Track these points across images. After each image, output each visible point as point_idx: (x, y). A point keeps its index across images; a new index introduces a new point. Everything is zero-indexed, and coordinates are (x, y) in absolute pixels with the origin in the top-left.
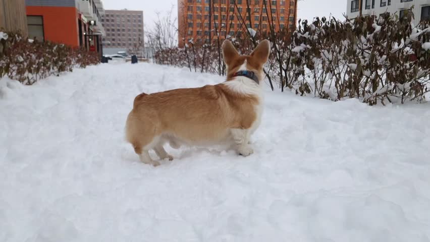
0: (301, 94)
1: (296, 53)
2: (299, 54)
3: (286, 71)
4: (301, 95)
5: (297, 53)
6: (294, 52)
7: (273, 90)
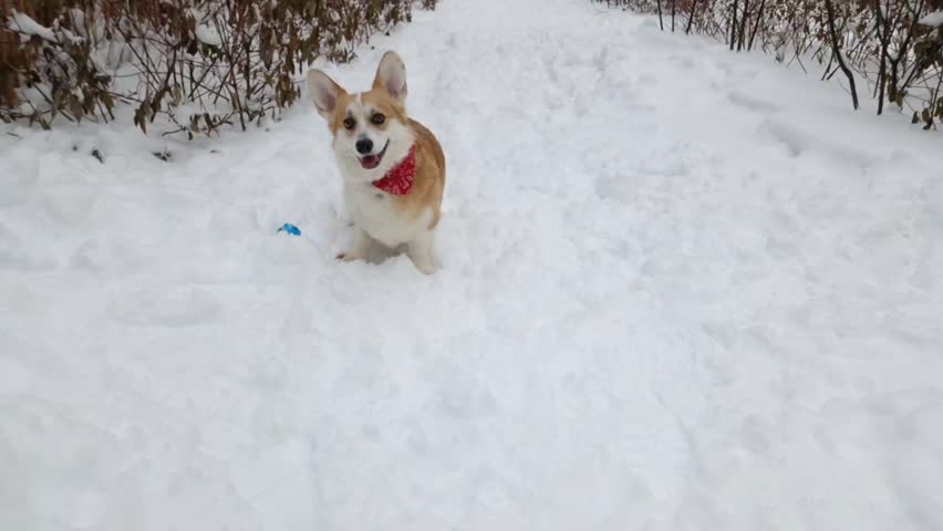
0: (925, 124)
1: (928, 29)
2: (936, 30)
3: (894, 63)
4: (925, 128)
5: (932, 29)
6: (925, 26)
7: (856, 108)
